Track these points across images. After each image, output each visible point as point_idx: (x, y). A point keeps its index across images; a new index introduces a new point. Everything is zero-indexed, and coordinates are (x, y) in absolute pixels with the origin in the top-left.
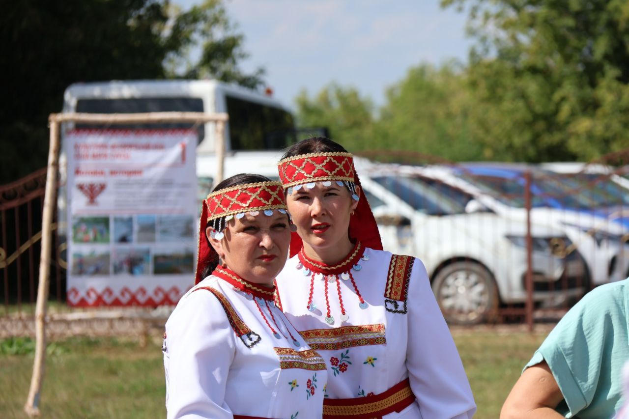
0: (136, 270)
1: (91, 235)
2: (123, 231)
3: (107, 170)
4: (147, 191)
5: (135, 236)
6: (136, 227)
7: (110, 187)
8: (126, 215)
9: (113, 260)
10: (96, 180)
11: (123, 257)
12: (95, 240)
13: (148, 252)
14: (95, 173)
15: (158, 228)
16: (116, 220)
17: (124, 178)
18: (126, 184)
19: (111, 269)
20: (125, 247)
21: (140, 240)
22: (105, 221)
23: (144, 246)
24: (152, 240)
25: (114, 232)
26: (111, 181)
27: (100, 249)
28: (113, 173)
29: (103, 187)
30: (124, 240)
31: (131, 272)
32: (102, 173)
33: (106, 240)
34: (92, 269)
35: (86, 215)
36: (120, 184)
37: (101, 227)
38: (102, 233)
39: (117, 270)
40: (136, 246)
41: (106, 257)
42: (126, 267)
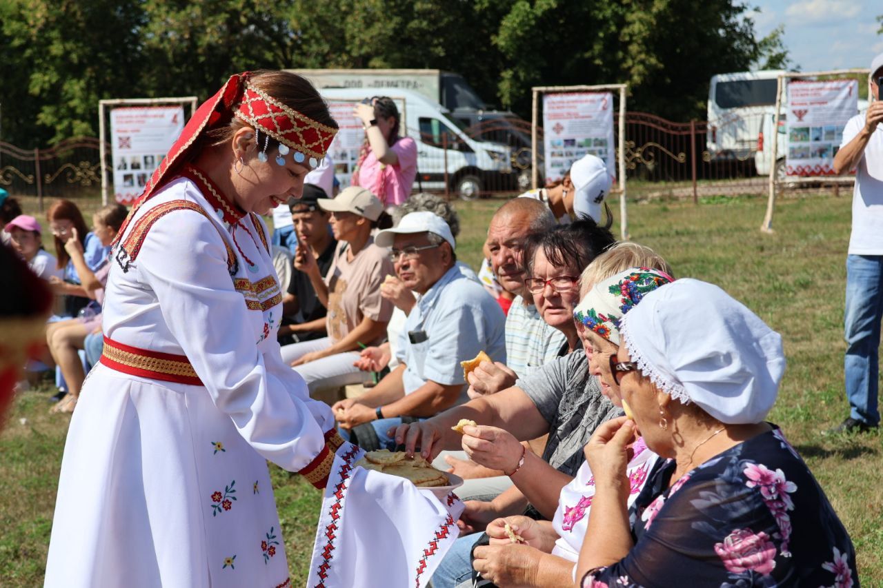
0: (824, 155)
1: (799, 137)
2: (817, 134)
3: (808, 102)
4: (830, 112)
5: (823, 137)
6: (824, 132)
7: (810, 111)
8: (818, 126)
9: (812, 150)
10: (802, 108)
11: (817, 148)
12: (802, 139)
13: (830, 145)
14: (802, 104)
15: (836, 132)
16: (813, 129)
17: (817, 106)
18: (819, 109)
19: (810, 155)
20: (818, 143)
21: (826, 139)
22: (807, 130)
23: (828, 142)
24: (833, 139)
25: (812, 135)
26: (810, 108)
27: (804, 144)
28: (812, 104)
29: (806, 111)
30: (817, 139)
31: (821, 156)
32: (806, 104)
33: (807, 140)
34: (800, 155)
35: (797, 127)
36: (815, 110)
37: (805, 133)
38: (805, 136)
39: (813, 155)
40: (824, 142)
41: (807, 149)
42: (818, 154)
